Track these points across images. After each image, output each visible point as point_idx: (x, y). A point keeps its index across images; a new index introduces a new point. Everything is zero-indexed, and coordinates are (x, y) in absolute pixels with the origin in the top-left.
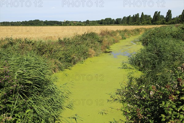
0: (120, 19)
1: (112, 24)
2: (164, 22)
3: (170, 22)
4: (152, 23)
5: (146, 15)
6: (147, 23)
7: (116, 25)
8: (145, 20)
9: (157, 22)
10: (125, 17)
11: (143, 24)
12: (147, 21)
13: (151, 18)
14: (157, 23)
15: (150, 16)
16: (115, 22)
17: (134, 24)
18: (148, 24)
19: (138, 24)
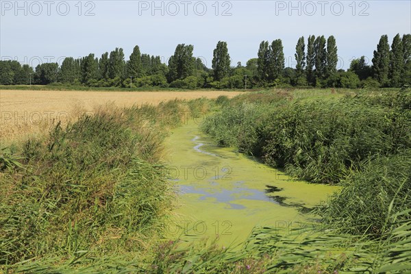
0: (53, 66)
1: (24, 82)
2: (208, 79)
3: (227, 82)
4: (169, 82)
5: (144, 56)
6: (154, 84)
7: (39, 89)
8: (143, 71)
9: (186, 80)
10: (72, 59)
11: (141, 87)
12: (153, 77)
13: (163, 67)
14: (185, 84)
15: (158, 58)
16: (36, 77)
17: (109, 87)
18: (156, 85)
19: (123, 86)
